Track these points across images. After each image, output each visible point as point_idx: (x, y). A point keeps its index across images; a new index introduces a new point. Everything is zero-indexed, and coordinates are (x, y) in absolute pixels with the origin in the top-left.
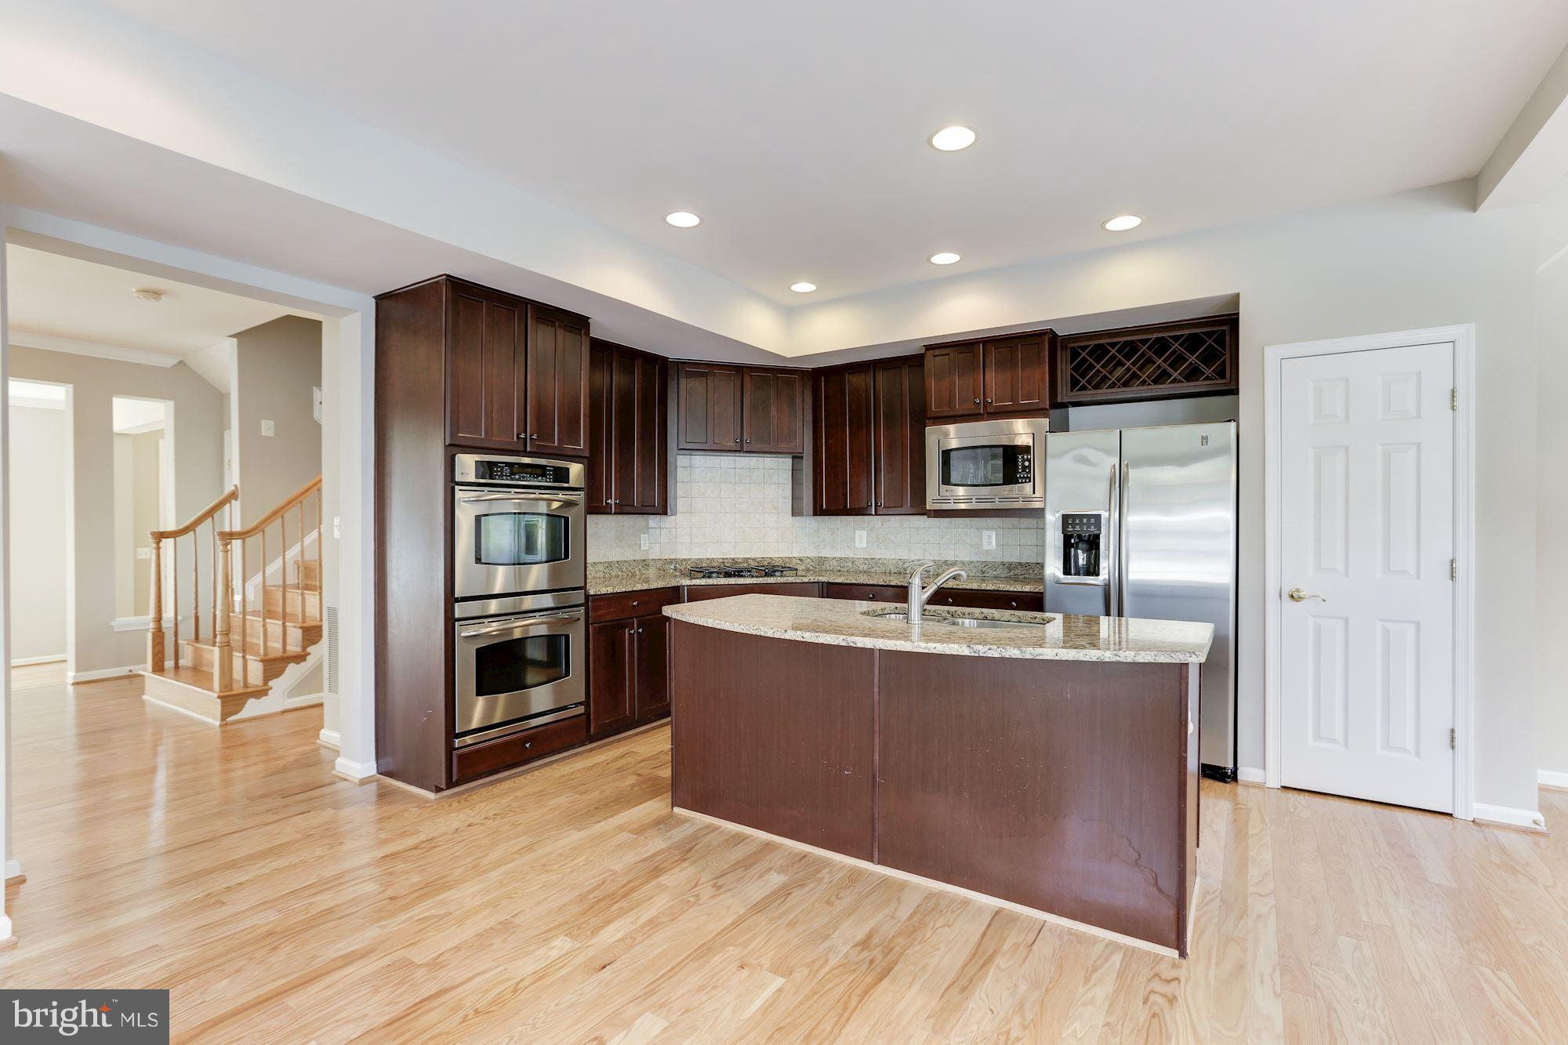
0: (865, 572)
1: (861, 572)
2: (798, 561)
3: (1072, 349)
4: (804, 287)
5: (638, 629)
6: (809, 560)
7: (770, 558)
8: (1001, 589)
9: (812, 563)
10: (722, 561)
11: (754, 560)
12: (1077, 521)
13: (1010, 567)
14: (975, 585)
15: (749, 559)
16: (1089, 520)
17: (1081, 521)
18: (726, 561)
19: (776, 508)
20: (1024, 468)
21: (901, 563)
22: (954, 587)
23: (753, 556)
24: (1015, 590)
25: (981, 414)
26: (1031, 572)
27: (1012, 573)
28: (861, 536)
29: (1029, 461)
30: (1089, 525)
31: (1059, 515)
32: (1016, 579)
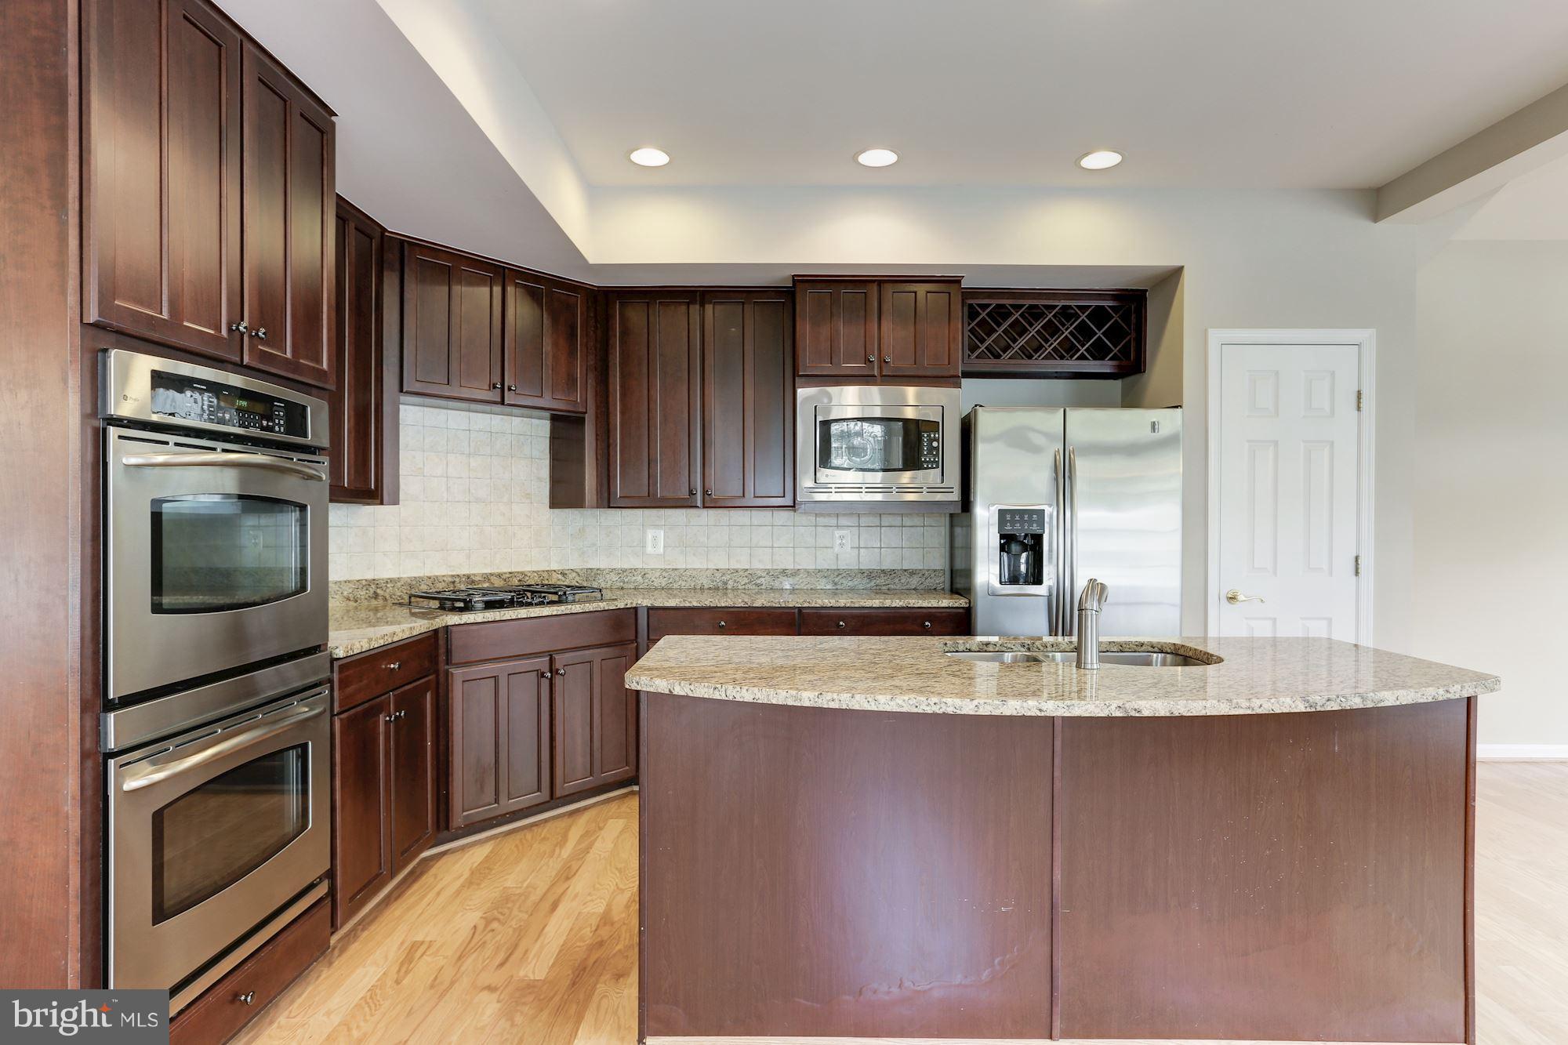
0: (663, 589)
1: (656, 589)
2: (560, 577)
3: (971, 306)
4: (651, 157)
5: (396, 712)
6: (574, 574)
7: (522, 573)
8: (911, 605)
9: (577, 579)
10: (450, 579)
11: (499, 576)
12: (1017, 518)
13: (870, 575)
14: (877, 601)
15: (492, 574)
16: (1030, 517)
17: (1022, 517)
18: (457, 580)
19: (528, 496)
20: (931, 449)
21: (718, 575)
22: (848, 605)
23: (496, 571)
24: (930, 605)
25: (874, 376)
26: (897, 581)
27: (872, 584)
28: (655, 538)
29: (938, 441)
30: (1031, 522)
31: (995, 509)
32: (878, 591)
